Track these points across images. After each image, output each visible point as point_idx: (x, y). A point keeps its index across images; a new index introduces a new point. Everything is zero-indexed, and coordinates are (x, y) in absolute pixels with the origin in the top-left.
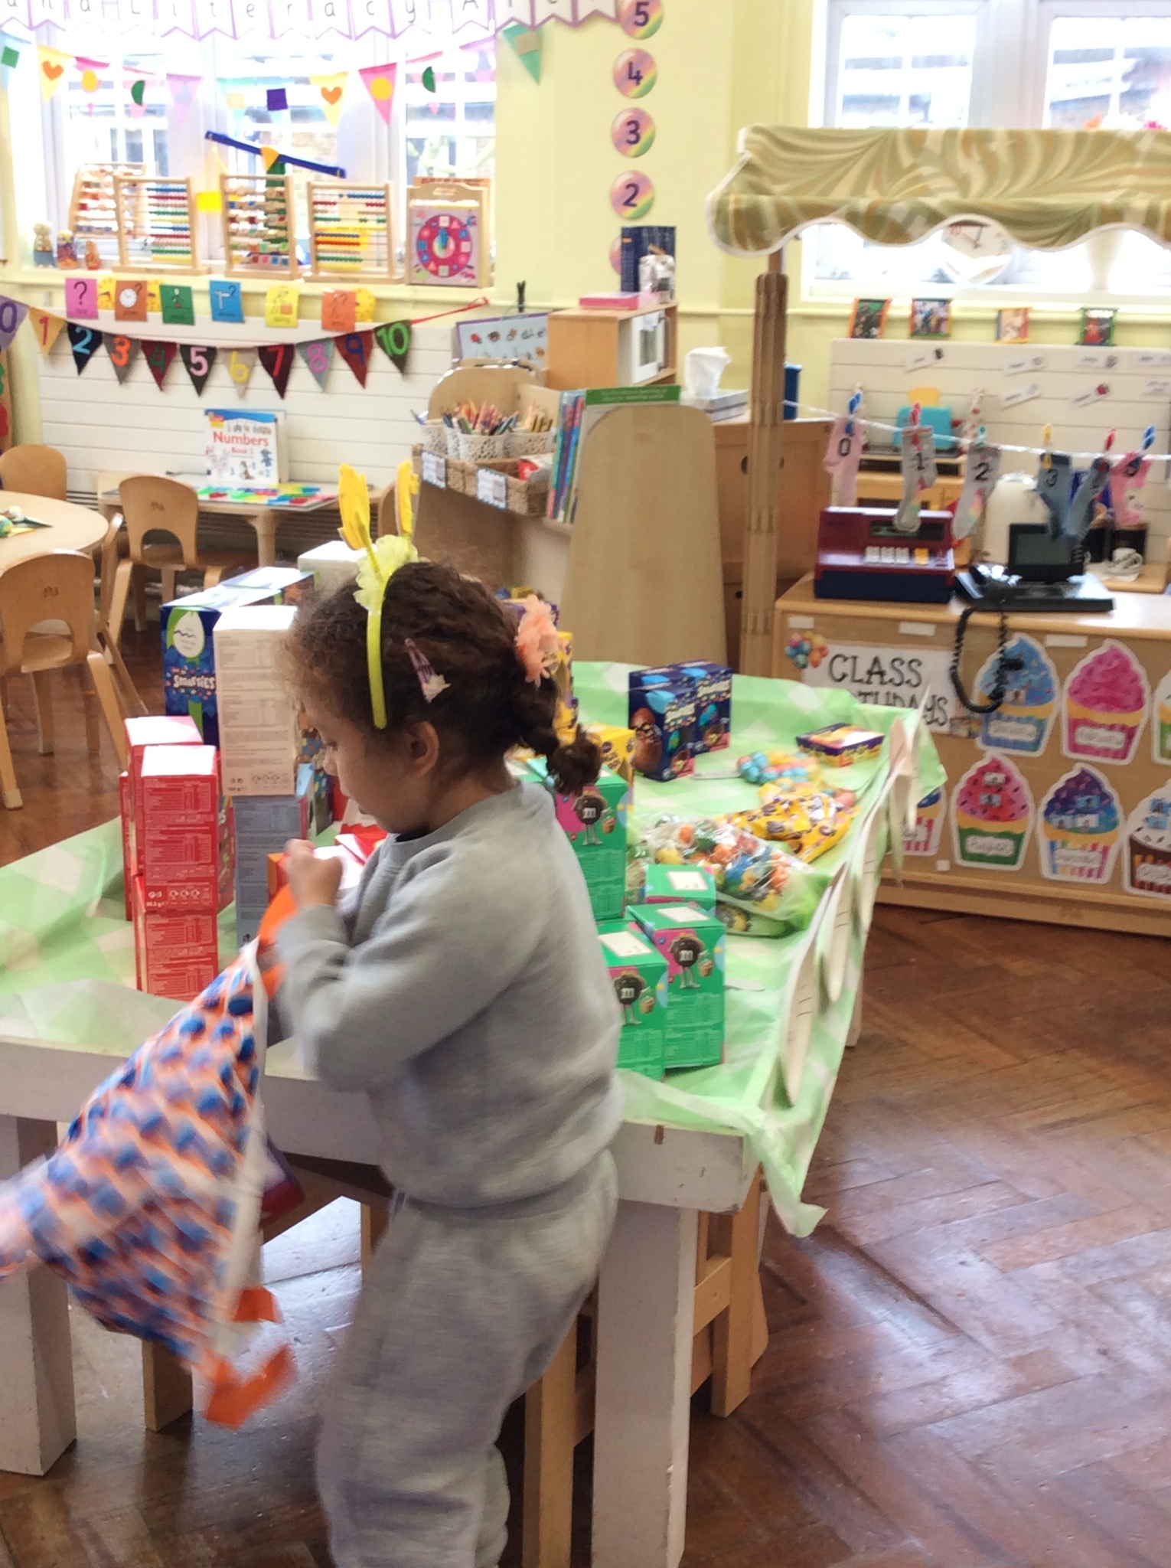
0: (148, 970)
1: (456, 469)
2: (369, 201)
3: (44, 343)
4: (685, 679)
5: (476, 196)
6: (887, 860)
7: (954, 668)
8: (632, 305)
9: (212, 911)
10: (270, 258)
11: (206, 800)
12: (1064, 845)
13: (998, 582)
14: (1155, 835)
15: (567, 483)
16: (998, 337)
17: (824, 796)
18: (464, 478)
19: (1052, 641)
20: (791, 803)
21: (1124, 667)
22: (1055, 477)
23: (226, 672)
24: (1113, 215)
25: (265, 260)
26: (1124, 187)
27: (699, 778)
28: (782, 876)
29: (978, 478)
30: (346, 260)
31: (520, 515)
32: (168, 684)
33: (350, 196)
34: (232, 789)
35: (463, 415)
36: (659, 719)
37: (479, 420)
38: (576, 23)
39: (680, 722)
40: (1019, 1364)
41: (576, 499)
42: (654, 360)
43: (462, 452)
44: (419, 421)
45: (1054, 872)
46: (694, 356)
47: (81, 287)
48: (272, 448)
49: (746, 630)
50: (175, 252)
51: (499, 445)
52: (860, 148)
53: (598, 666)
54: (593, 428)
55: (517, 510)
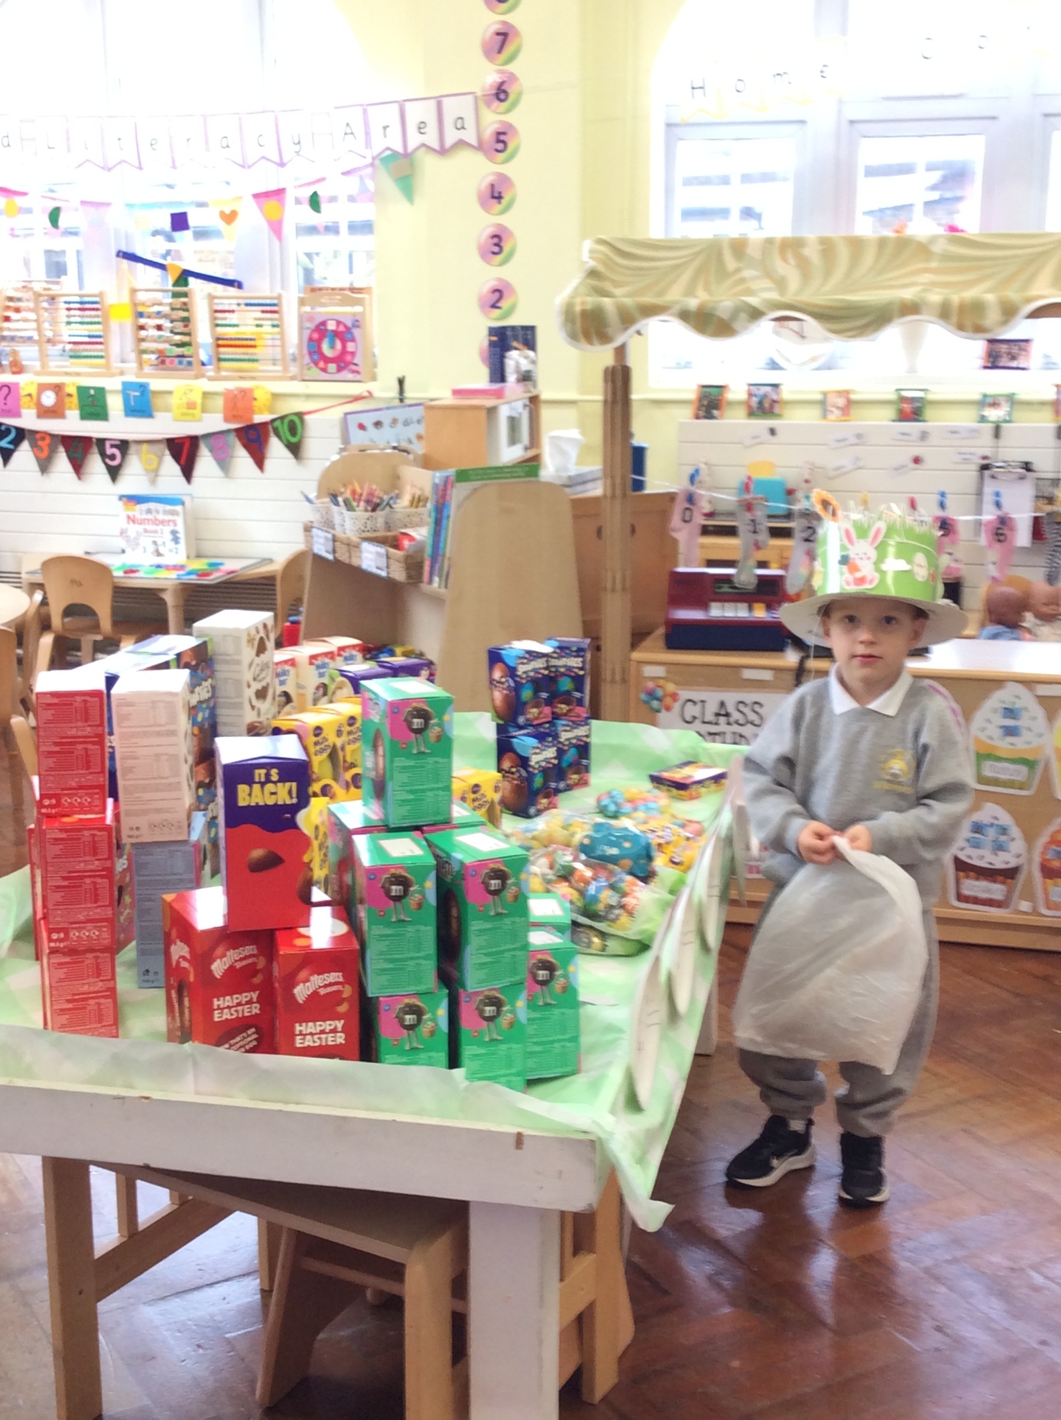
0: (52, 1005)
1: (342, 543)
2: (264, 308)
5: (359, 302)
6: (732, 882)
8: (499, 394)
9: (114, 948)
10: (177, 360)
11: (104, 846)
14: (976, 854)
15: (441, 552)
17: (675, 827)
18: (349, 551)
23: (122, 730)
24: (910, 309)
25: (172, 362)
26: (923, 284)
27: (562, 813)
30: (245, 360)
31: (400, 582)
33: (247, 305)
34: (130, 837)
35: (348, 494)
36: (524, 762)
37: (363, 498)
38: (443, 151)
39: (543, 764)
41: (449, 567)
42: (521, 442)
43: (347, 527)
44: (308, 500)
46: (553, 438)
47: (5, 390)
48: (180, 528)
49: (605, 679)
50: (91, 357)
51: (381, 521)
52: (692, 254)
53: (471, 716)
54: (462, 504)
55: (397, 578)
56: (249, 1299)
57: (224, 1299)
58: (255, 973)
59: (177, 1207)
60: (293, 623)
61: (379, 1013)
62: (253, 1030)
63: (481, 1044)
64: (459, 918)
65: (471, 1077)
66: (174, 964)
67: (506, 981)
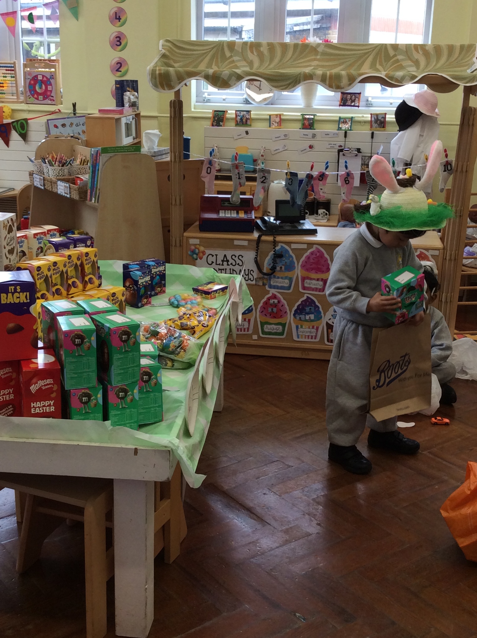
1: (48, 181)
2: (7, 68)
4: (146, 266)
5: (54, 67)
6: (230, 335)
7: (255, 258)
8: (121, 112)
12: (302, 327)
13: (273, 223)
15: (95, 186)
16: (270, 127)
17: (204, 311)
18: (51, 185)
19: (294, 246)
20: (190, 315)
21: (322, 255)
22: (292, 182)
24: (309, 77)
26: (313, 66)
27: (153, 306)
28: (187, 344)
29: (262, 182)
31: (76, 200)
35: (50, 158)
36: (136, 282)
37: (57, 160)
39: (144, 283)
40: (286, 532)
41: (99, 193)
42: (132, 135)
43: (50, 174)
44: (31, 161)
45: (298, 338)
46: (147, 134)
49: (172, 245)
51: (66, 171)
52: (210, 49)
53: (110, 262)
54: (105, 163)
55: (75, 198)
56: (12, 526)
57: (0, 526)
58: (11, 380)
60: (25, 218)
61: (70, 397)
62: (11, 406)
63: (118, 409)
64: (108, 353)
65: (114, 424)
67: (130, 381)
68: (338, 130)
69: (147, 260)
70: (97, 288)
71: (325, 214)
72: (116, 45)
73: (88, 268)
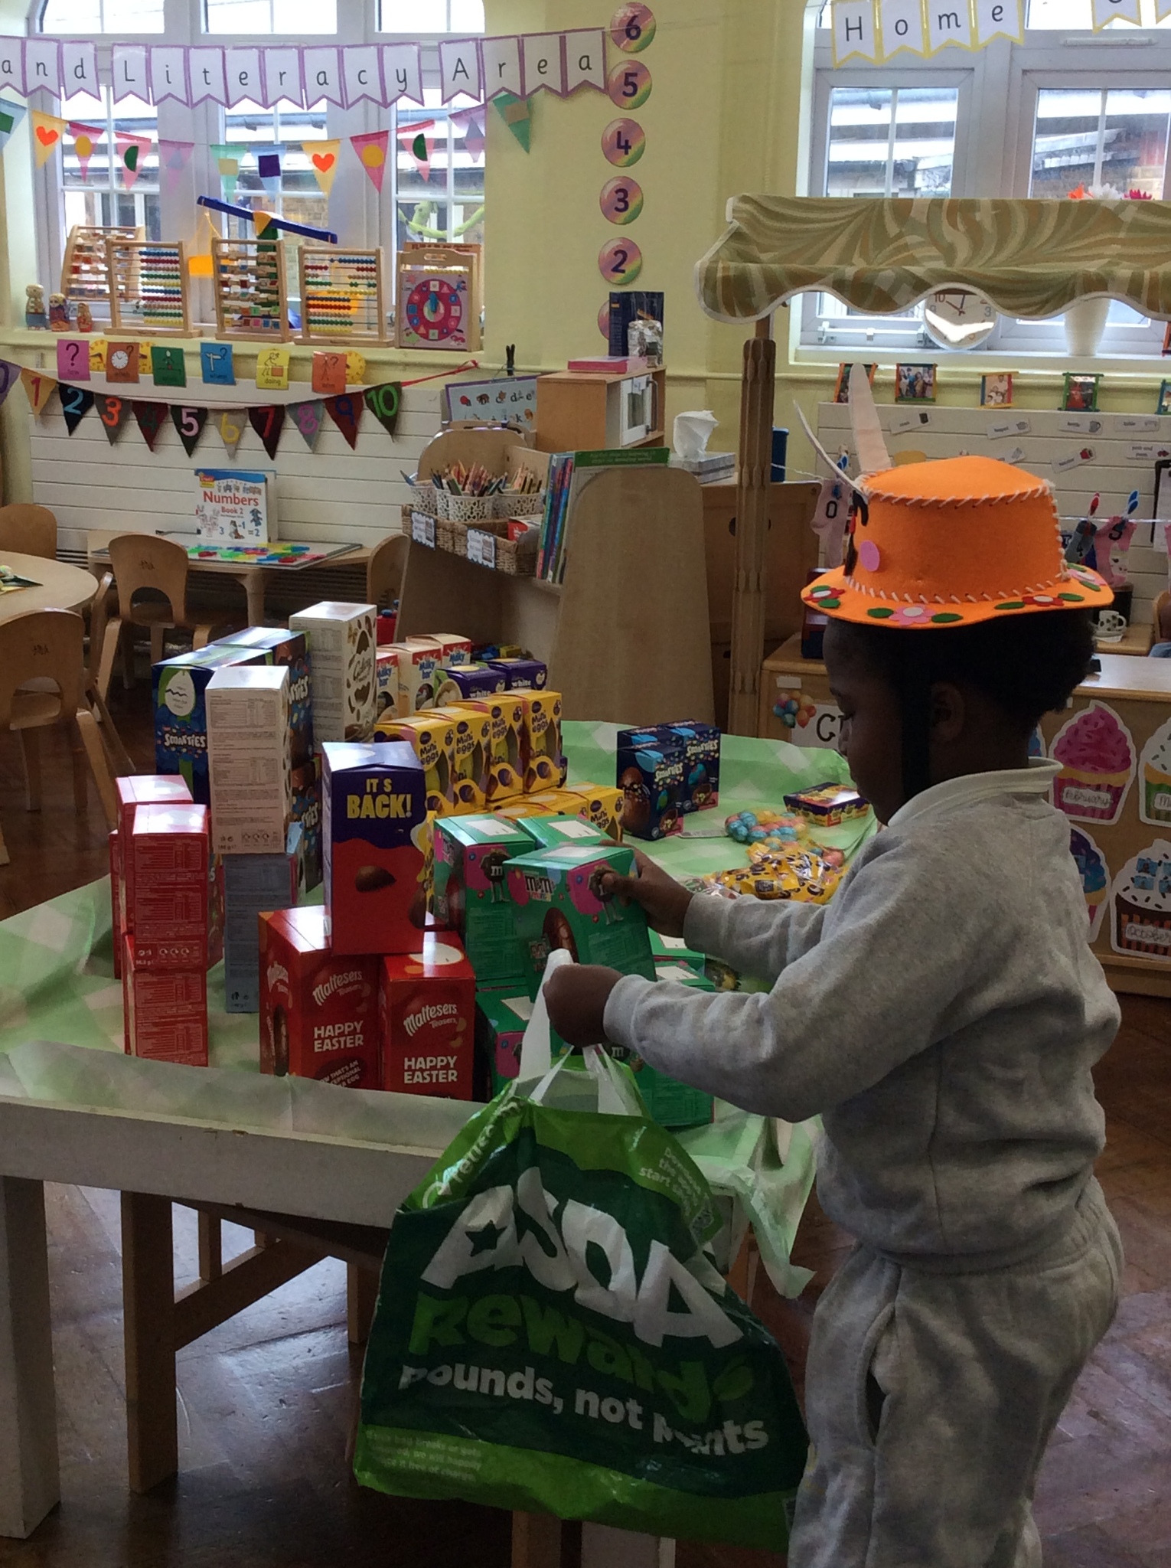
0: (136, 1028)
1: (445, 529)
2: (360, 265)
3: (36, 404)
4: (674, 739)
5: (467, 262)
8: (621, 369)
9: (202, 970)
10: (262, 321)
11: (197, 858)
14: (1141, 895)
15: (556, 543)
16: (982, 403)
17: (813, 854)
18: (453, 538)
20: (779, 863)
21: (1111, 726)
23: (216, 730)
24: (1098, 284)
25: (256, 324)
26: (1108, 256)
27: (688, 836)
30: (337, 323)
31: (509, 575)
32: (159, 742)
33: (341, 261)
34: (223, 847)
35: (453, 476)
36: (648, 778)
38: (565, 93)
39: (668, 781)
41: (565, 559)
42: (642, 423)
43: (451, 512)
44: (408, 480)
46: (680, 419)
47: (73, 349)
48: (262, 507)
49: (733, 689)
50: (167, 315)
51: (488, 506)
52: (848, 216)
53: (587, 725)
54: (582, 490)
55: (506, 570)
56: (336, 1353)
57: (310, 1351)
58: (360, 1001)
59: (261, 1250)
60: (385, 616)
61: (495, 1050)
62: (356, 1063)
66: (271, 986)
68: (1159, 412)
69: (676, 725)
70: (555, 789)
71: (1116, 622)
72: (617, 209)
73: (537, 740)
